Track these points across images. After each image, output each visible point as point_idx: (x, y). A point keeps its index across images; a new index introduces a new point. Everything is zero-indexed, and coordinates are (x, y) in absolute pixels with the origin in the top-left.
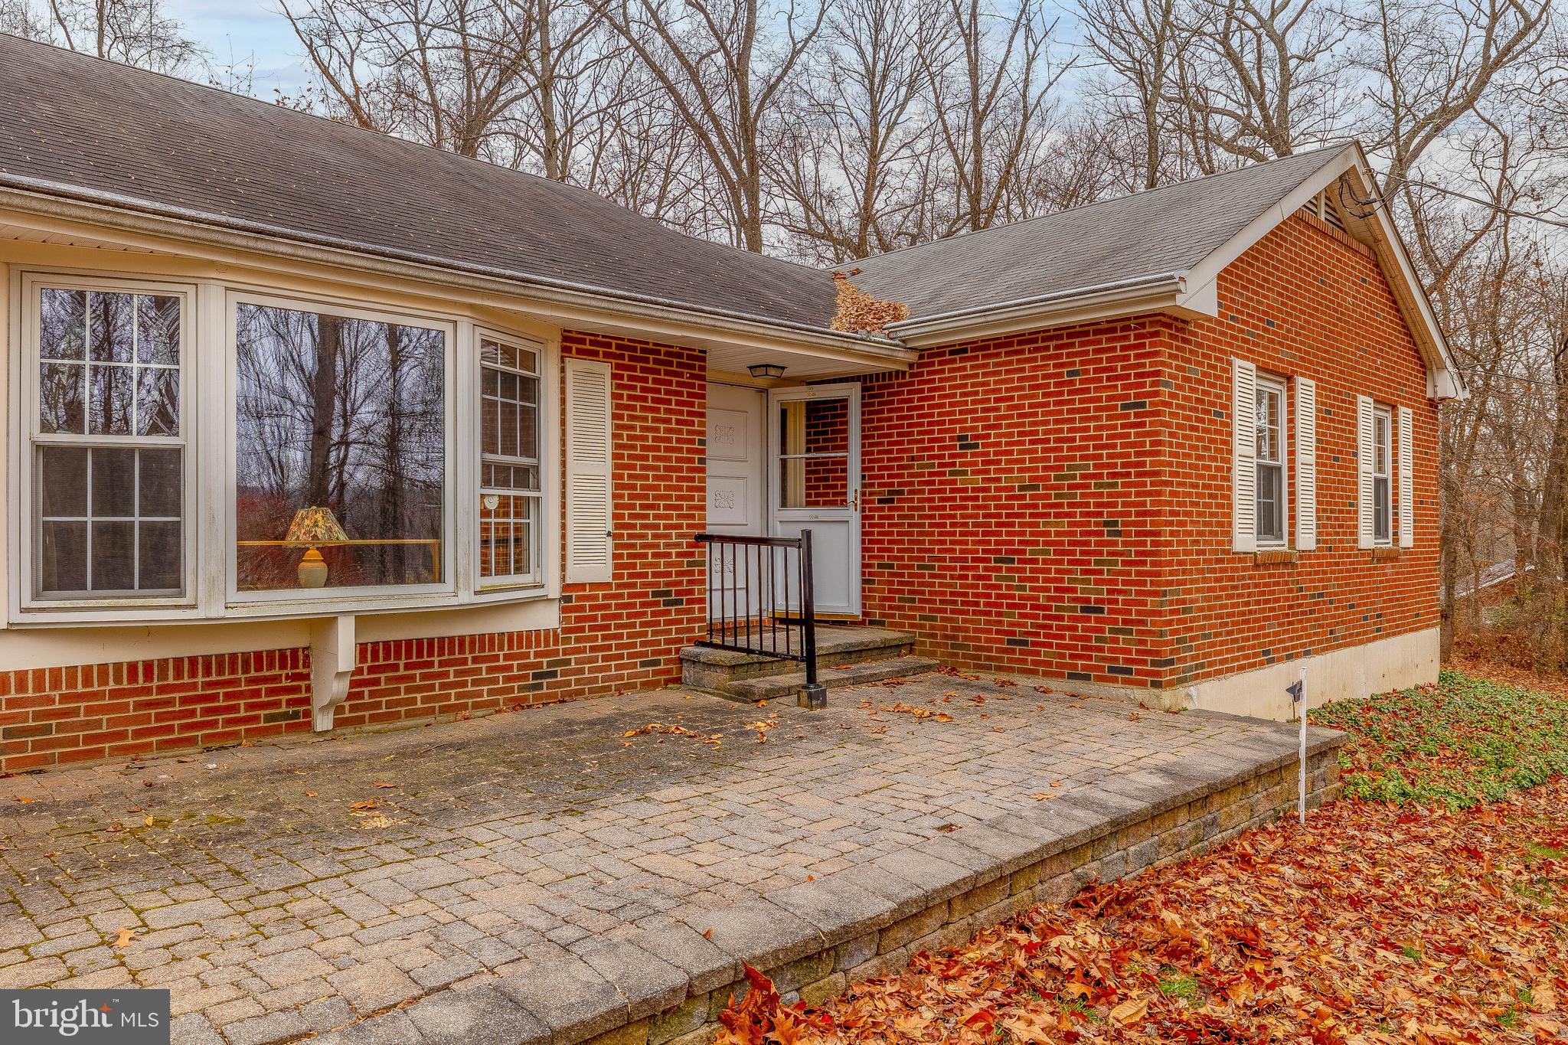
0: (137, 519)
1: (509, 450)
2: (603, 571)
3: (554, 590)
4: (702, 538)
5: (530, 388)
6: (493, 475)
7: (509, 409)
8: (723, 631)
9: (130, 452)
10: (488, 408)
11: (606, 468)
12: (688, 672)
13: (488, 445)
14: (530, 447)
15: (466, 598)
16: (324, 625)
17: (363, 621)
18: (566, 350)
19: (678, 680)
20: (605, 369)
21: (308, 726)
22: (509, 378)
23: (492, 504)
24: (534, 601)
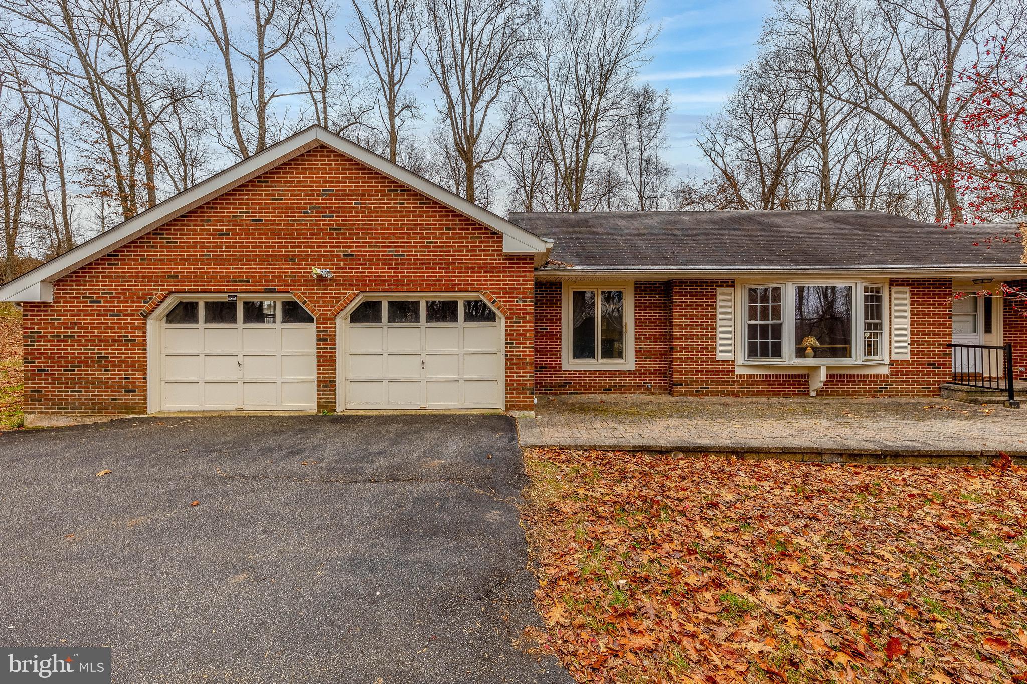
0: (770, 340)
1: (872, 318)
2: (907, 356)
3: (887, 361)
4: (950, 346)
5: (879, 299)
6: (868, 326)
7: (872, 306)
8: (962, 380)
9: (768, 325)
10: (866, 306)
11: (908, 322)
12: (943, 392)
13: (866, 318)
14: (879, 317)
15: (859, 363)
16: (817, 368)
17: (828, 368)
18: (891, 285)
19: (939, 395)
20: (908, 289)
21: (808, 395)
22: (872, 297)
23: (868, 335)
24: (880, 365)
